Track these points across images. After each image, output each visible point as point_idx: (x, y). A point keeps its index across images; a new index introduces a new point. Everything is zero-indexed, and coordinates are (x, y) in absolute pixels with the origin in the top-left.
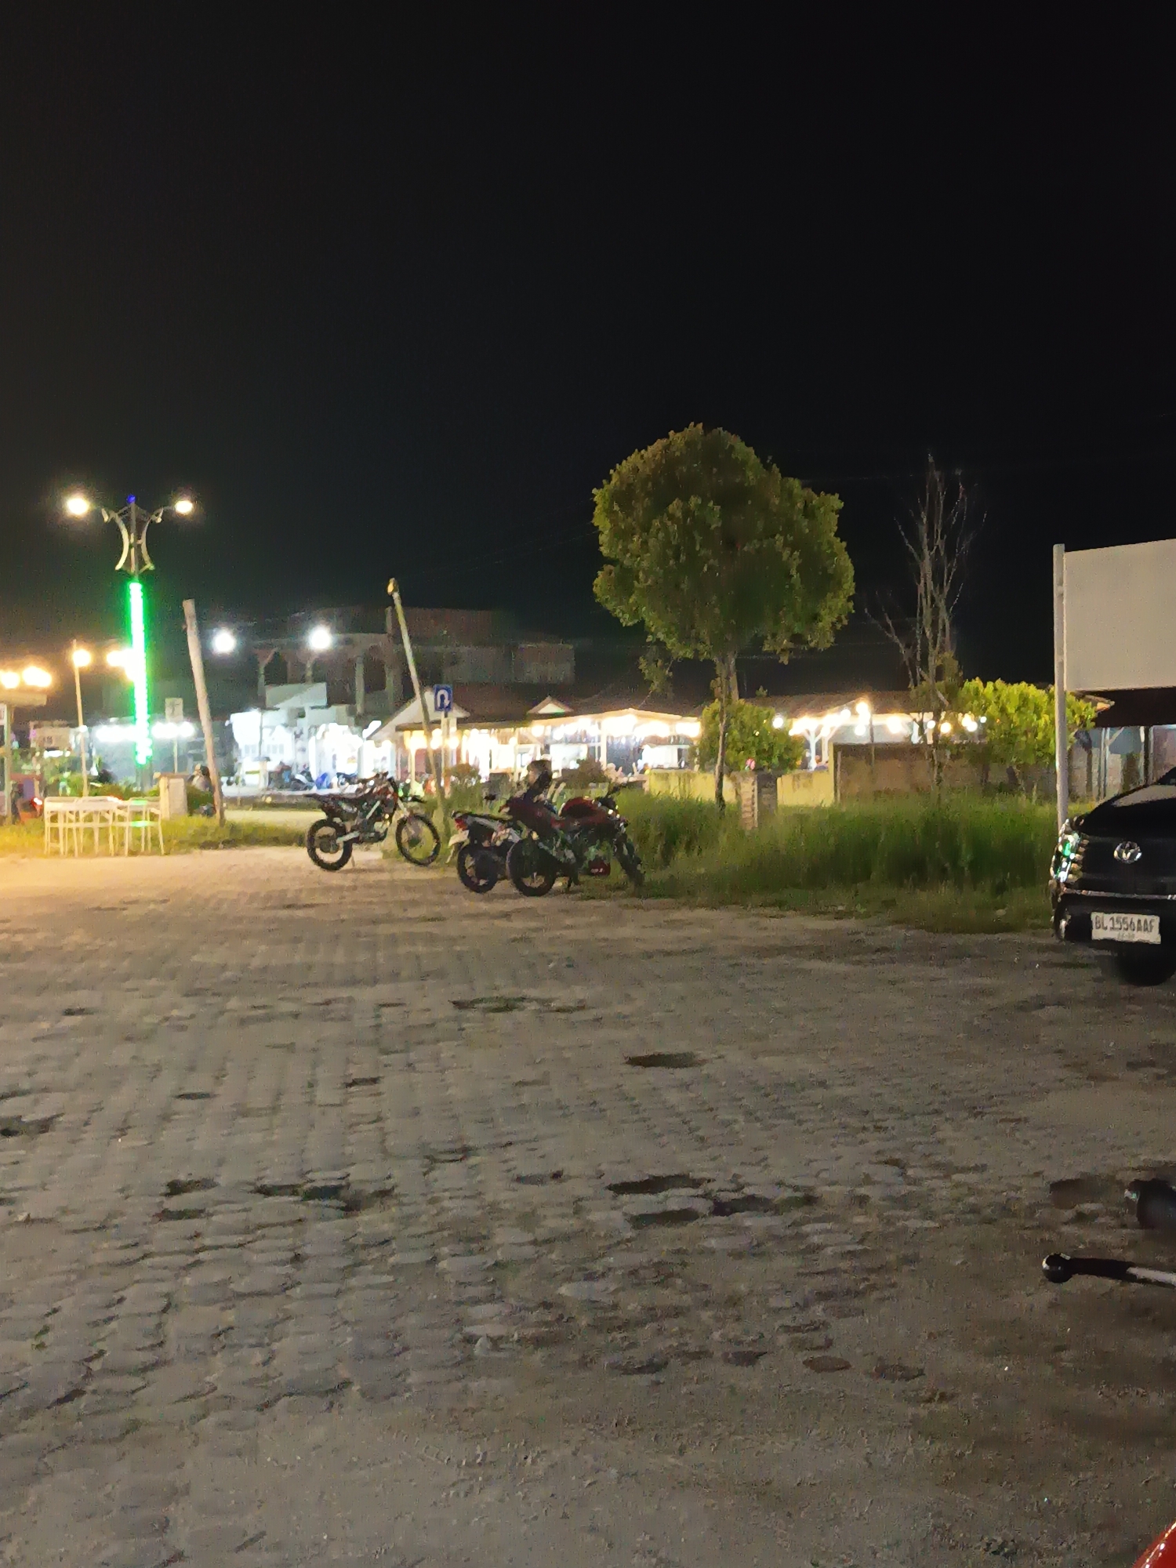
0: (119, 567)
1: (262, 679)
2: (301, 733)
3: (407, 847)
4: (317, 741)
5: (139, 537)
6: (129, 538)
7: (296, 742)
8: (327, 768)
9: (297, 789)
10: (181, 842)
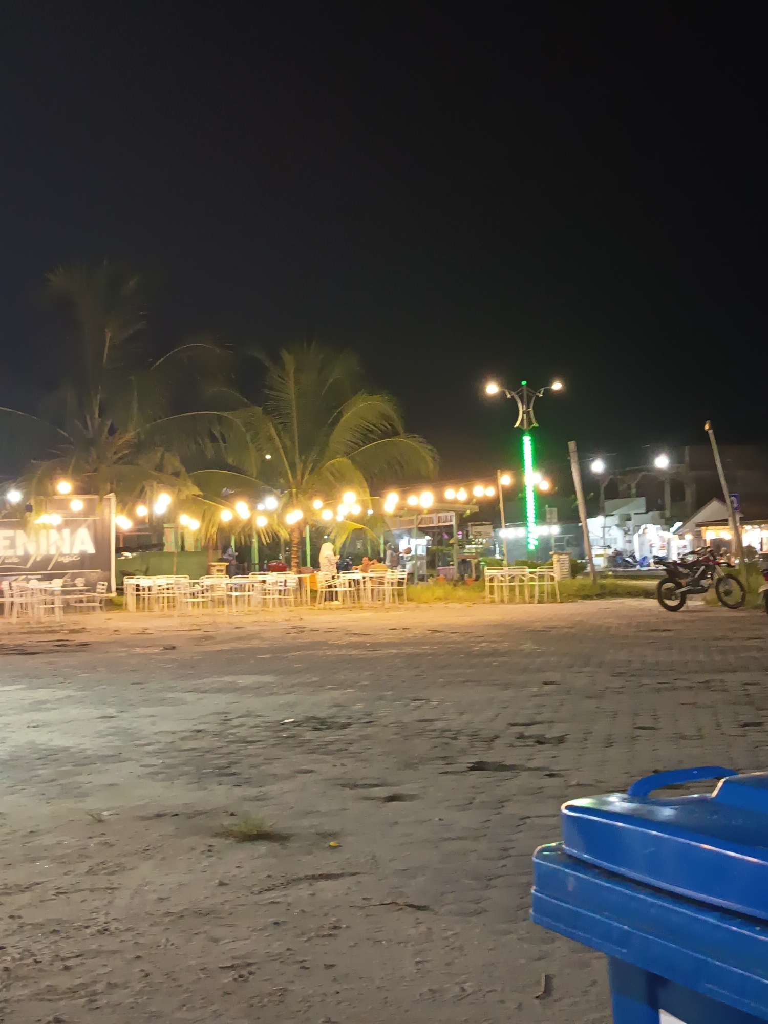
0: (517, 425)
1: (602, 496)
2: (629, 530)
3: (723, 595)
4: (640, 535)
5: (528, 407)
6: (523, 408)
7: (625, 536)
8: (647, 554)
9: (627, 567)
10: (569, 595)
